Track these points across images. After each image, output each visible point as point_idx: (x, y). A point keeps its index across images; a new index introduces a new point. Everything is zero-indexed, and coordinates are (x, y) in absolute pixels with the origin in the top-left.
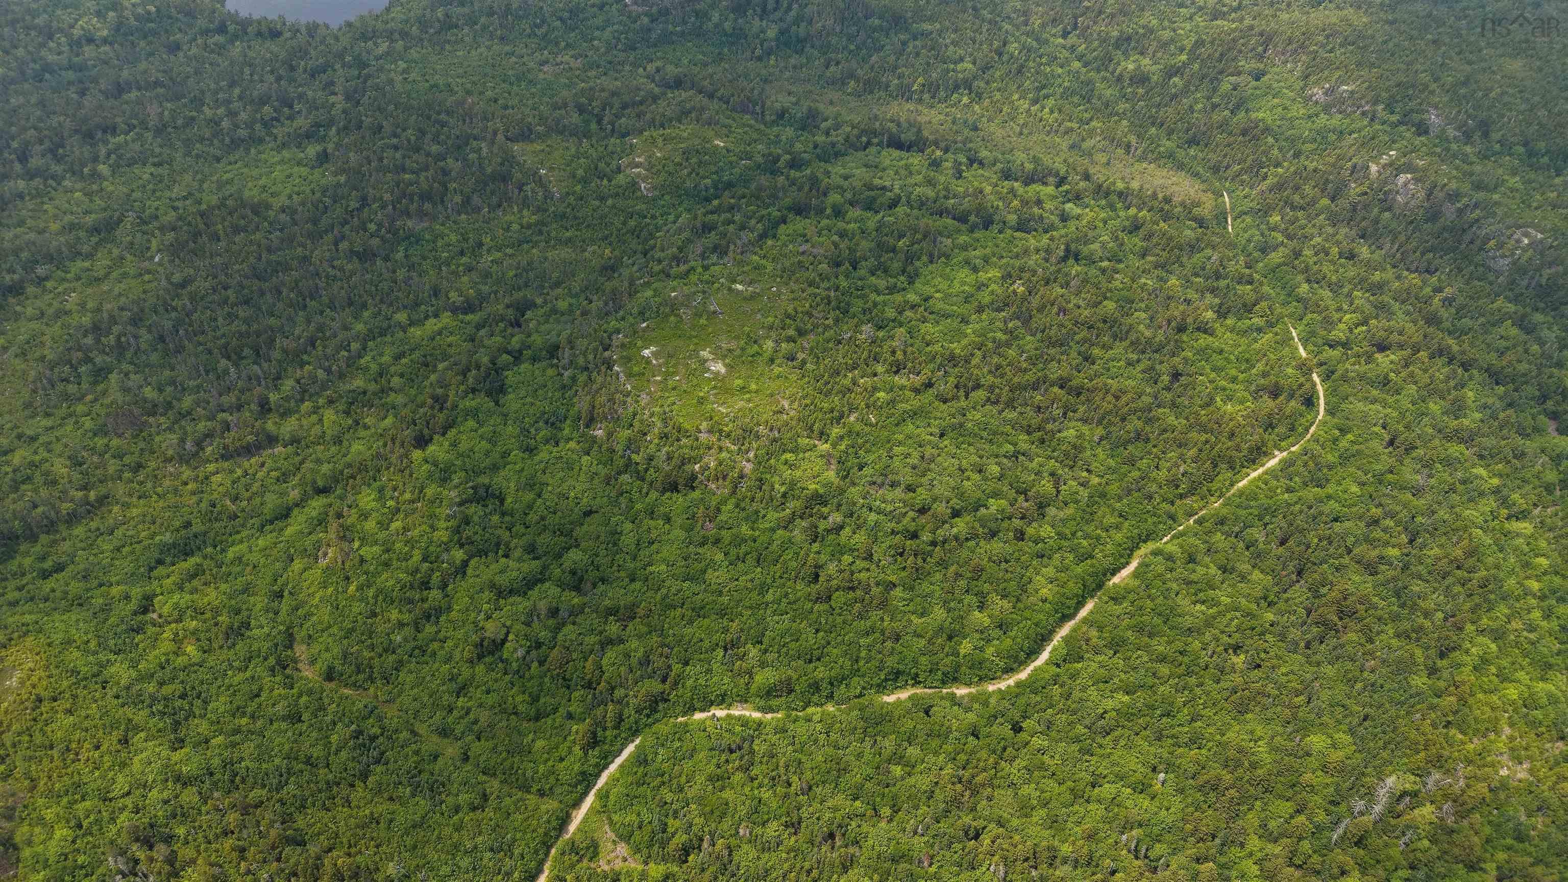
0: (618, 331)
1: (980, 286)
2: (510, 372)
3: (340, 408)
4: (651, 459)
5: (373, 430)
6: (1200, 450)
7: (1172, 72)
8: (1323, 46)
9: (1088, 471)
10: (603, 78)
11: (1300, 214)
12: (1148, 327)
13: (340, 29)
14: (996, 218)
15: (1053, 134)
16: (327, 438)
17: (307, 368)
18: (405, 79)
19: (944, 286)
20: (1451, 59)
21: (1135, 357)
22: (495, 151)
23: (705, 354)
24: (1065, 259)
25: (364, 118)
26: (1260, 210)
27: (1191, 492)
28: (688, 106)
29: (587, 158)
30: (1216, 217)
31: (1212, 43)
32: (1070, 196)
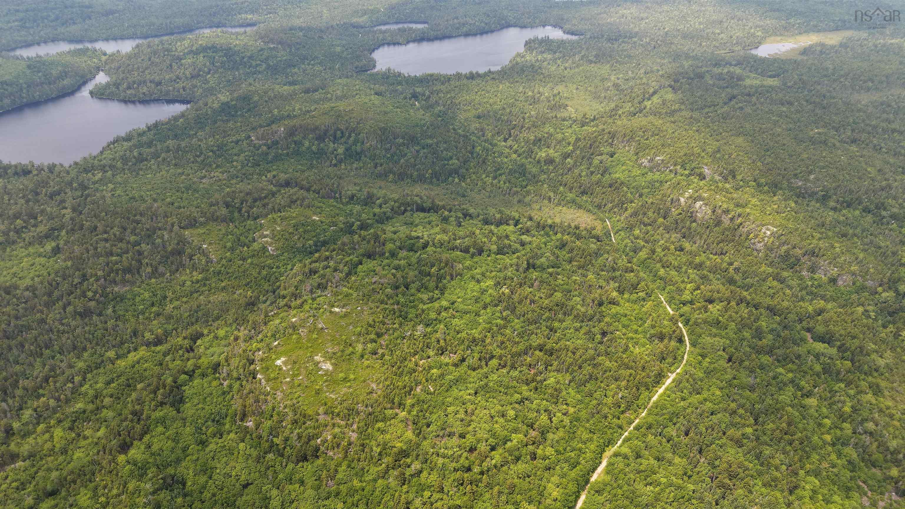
0: (259, 350)
1: (483, 292)
2: (187, 387)
3: (67, 426)
4: (287, 439)
5: (90, 440)
6: (628, 381)
7: (566, 156)
8: (642, 137)
9: (566, 404)
10: (241, 184)
11: (649, 228)
12: (583, 306)
13: (70, 166)
14: (485, 248)
15: (507, 196)
16: (56, 450)
17: (43, 399)
18: (113, 195)
19: (461, 294)
20: (707, 139)
21: (578, 325)
22: (173, 236)
23: (318, 358)
24: (527, 269)
25: (84, 222)
26: (627, 228)
27: (628, 408)
28: (295, 198)
29: (233, 235)
30: (605, 234)
31: (585, 139)
32: (523, 231)
